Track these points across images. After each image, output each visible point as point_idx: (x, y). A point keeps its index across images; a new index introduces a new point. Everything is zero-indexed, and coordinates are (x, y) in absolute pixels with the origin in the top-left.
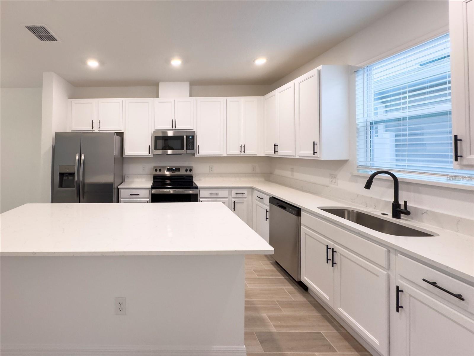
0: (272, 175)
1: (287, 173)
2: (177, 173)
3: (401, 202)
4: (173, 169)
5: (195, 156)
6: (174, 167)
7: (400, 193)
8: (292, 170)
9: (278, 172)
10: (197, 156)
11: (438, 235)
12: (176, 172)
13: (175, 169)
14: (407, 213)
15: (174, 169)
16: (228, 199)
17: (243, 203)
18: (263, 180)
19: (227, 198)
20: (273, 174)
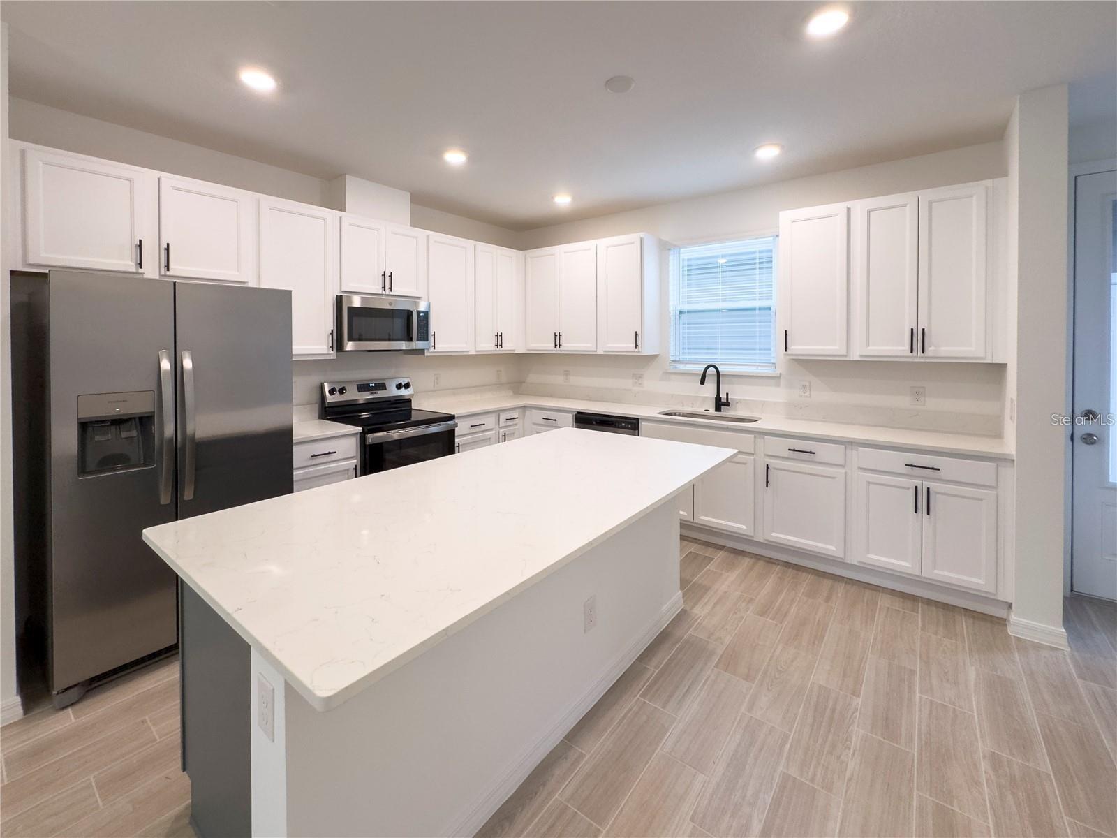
0: (523, 384)
1: (557, 379)
2: (381, 394)
3: (723, 396)
4: (371, 385)
5: (426, 354)
6: (372, 380)
7: (721, 386)
8: (567, 374)
9: (533, 378)
10: (429, 354)
11: (760, 419)
12: (379, 392)
13: (375, 384)
14: (727, 404)
15: (373, 385)
16: (494, 432)
17: (513, 433)
18: (511, 394)
19: (492, 430)
20: (524, 382)
